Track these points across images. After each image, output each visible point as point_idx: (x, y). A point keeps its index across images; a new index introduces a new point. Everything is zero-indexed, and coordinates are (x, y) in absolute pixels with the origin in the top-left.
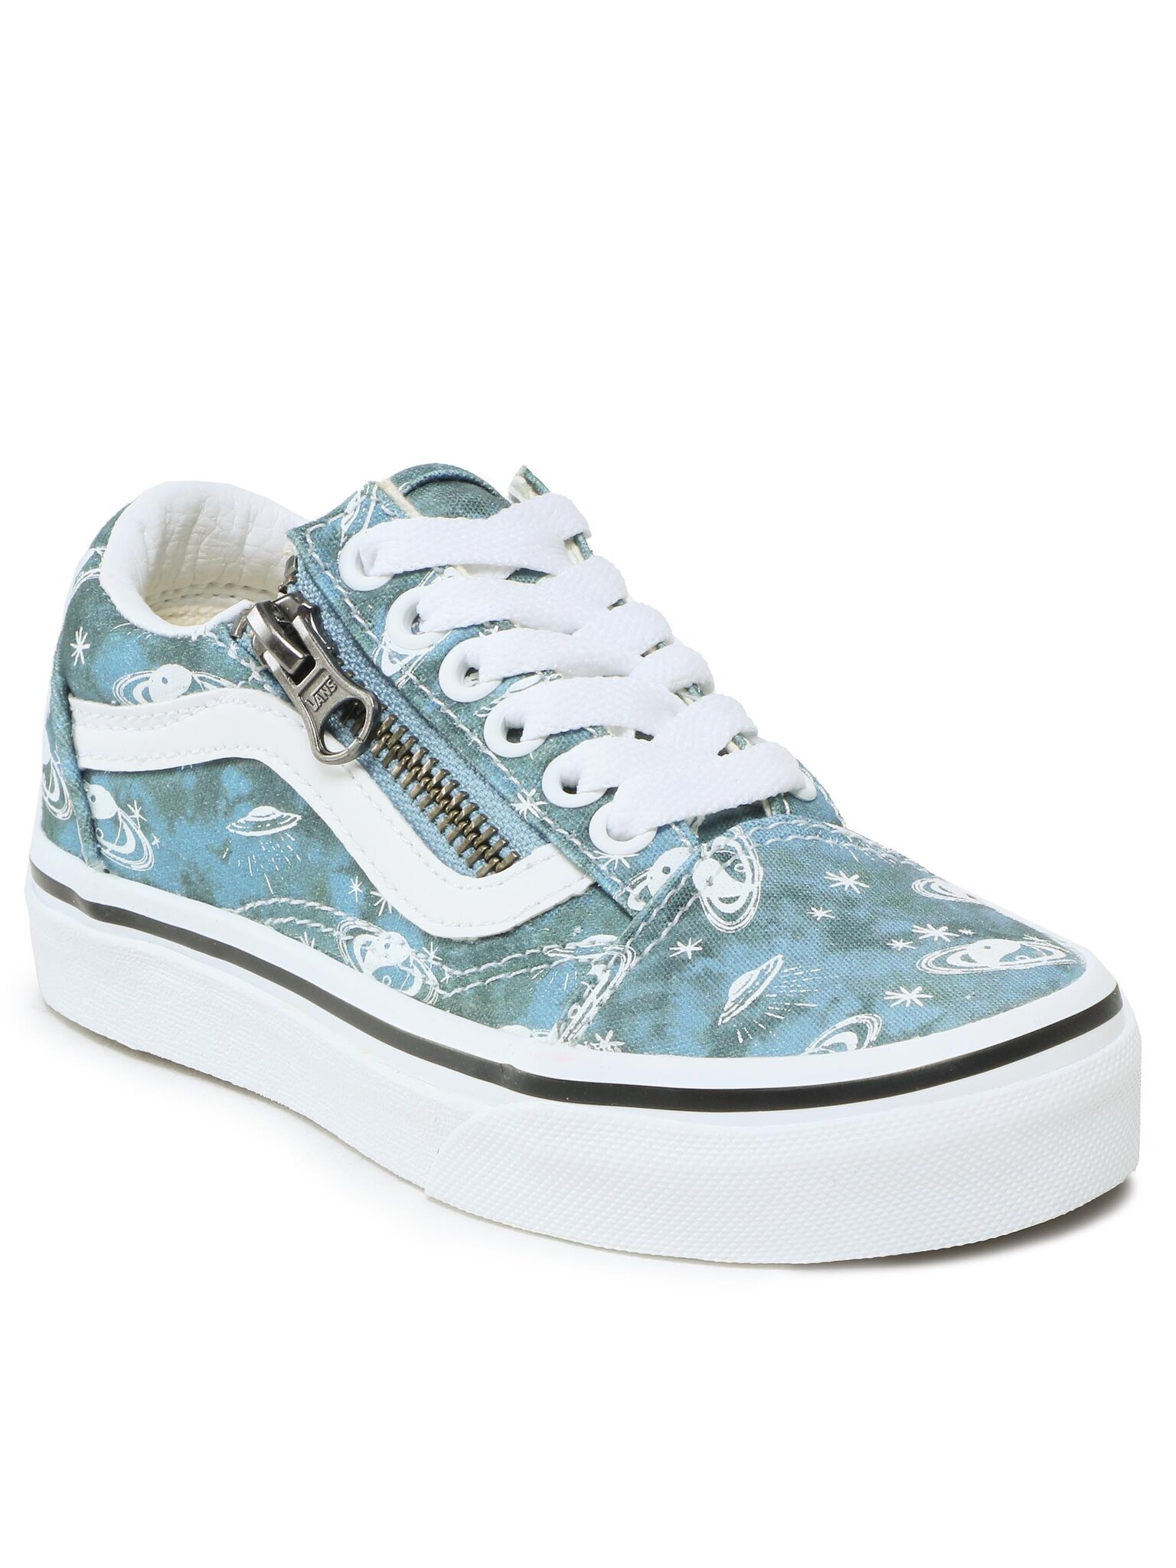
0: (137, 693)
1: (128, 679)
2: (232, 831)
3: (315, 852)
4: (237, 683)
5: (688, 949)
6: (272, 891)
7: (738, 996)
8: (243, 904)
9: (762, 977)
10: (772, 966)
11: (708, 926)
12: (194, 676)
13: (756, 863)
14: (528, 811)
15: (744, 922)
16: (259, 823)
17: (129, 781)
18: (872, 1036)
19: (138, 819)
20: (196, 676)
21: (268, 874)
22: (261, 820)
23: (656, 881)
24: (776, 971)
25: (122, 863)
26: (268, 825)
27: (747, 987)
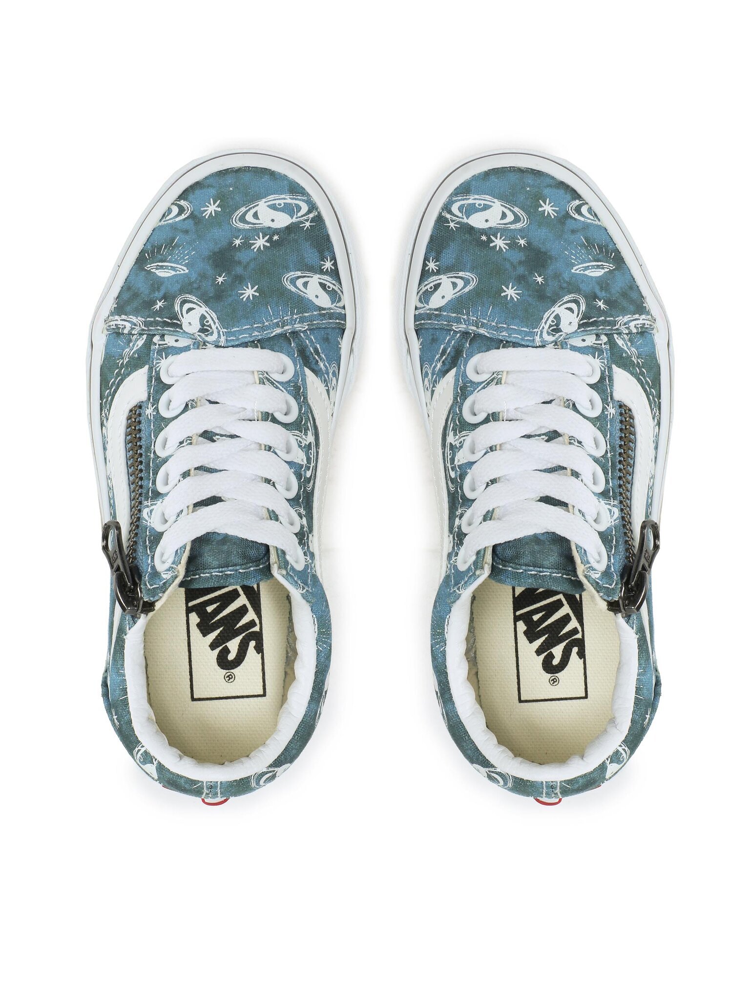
5: (601, 304)
7: (600, 270)
9: (587, 268)
10: (579, 270)
11: (588, 305)
13: (544, 321)
14: (613, 408)
15: (573, 296)
18: (577, 202)
23: (591, 340)
24: (580, 266)
27: (595, 270)
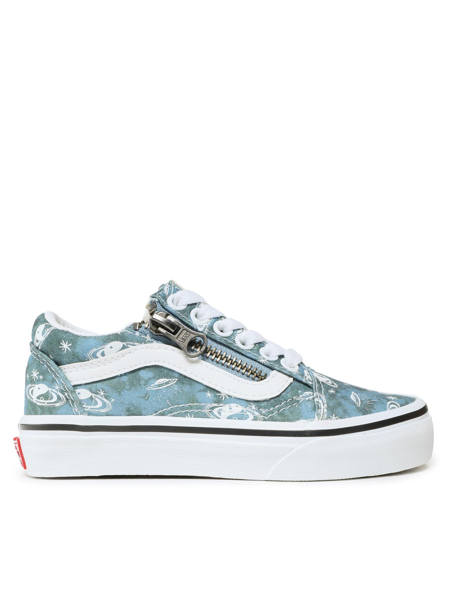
0: (99, 354)
1: (95, 350)
2: (149, 389)
3: (187, 388)
4: (142, 343)
6: (170, 404)
8: (156, 412)
12: (124, 344)
16: (160, 384)
17: (94, 384)
19: (103, 395)
20: (125, 344)
21: (168, 399)
22: (161, 383)
25: (96, 411)
26: (164, 384)
